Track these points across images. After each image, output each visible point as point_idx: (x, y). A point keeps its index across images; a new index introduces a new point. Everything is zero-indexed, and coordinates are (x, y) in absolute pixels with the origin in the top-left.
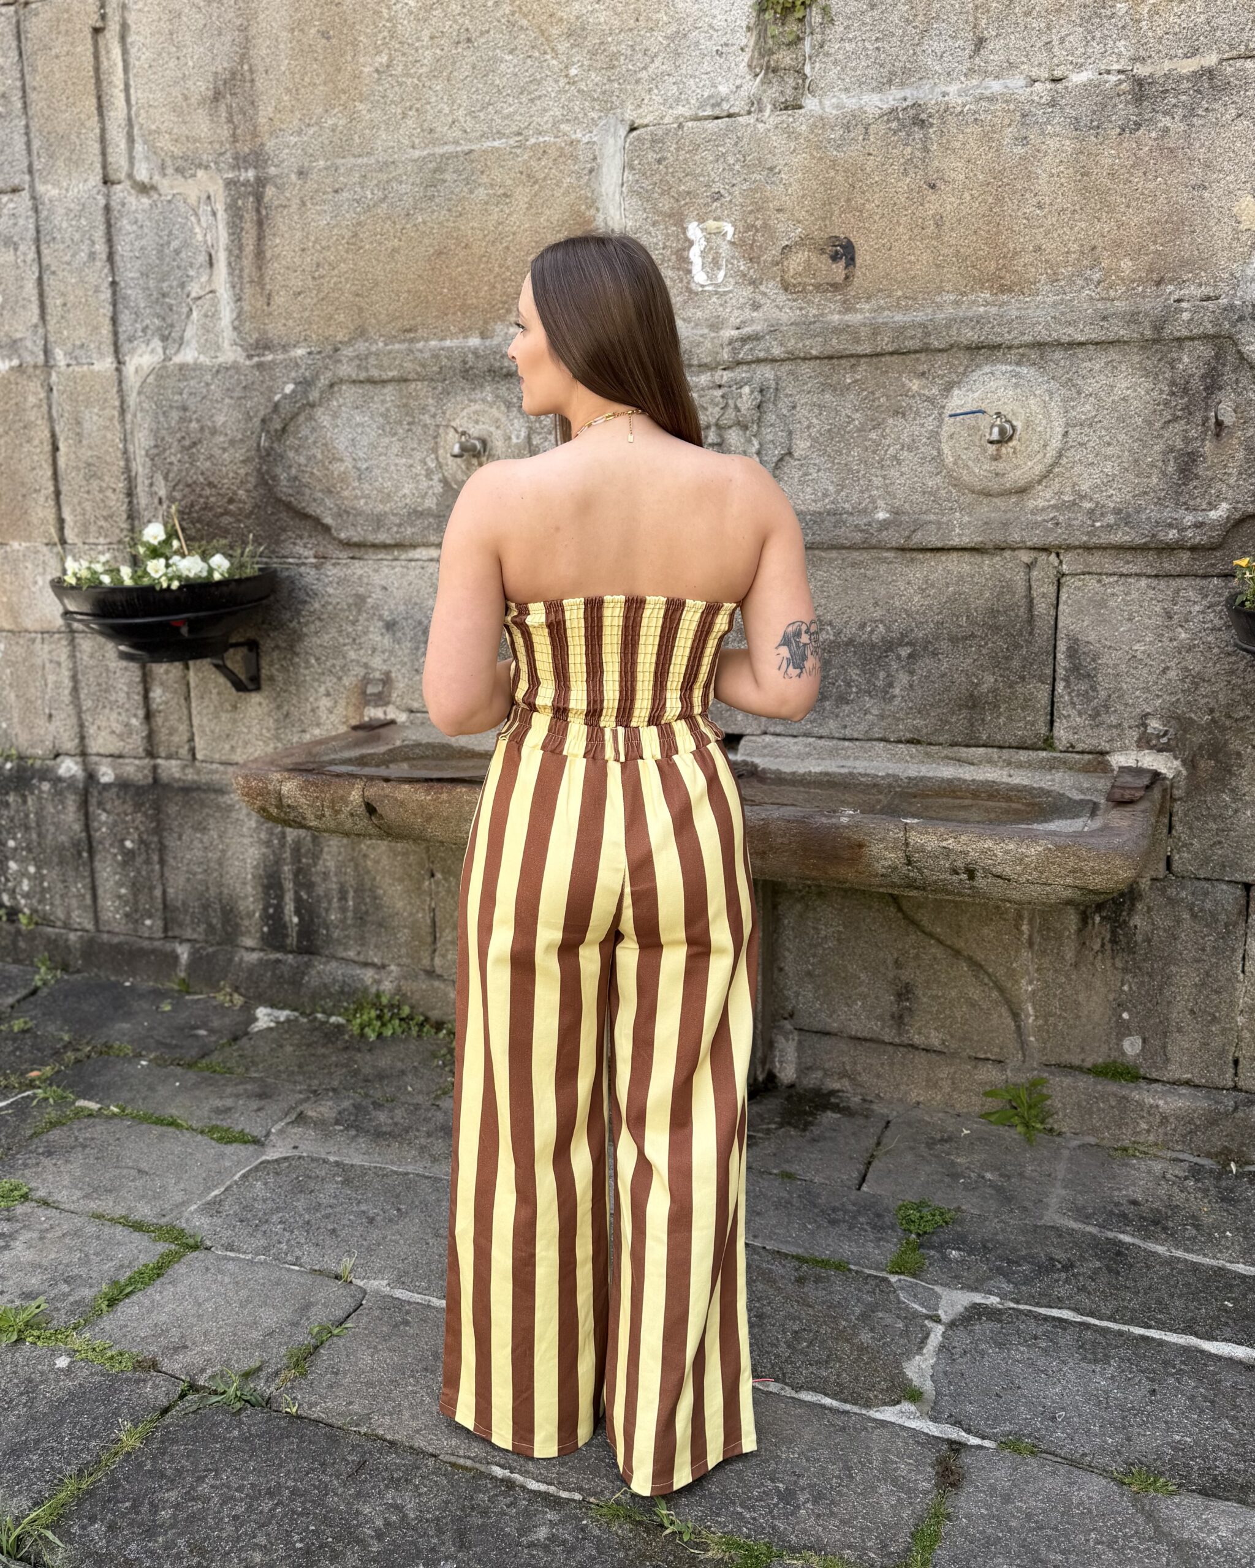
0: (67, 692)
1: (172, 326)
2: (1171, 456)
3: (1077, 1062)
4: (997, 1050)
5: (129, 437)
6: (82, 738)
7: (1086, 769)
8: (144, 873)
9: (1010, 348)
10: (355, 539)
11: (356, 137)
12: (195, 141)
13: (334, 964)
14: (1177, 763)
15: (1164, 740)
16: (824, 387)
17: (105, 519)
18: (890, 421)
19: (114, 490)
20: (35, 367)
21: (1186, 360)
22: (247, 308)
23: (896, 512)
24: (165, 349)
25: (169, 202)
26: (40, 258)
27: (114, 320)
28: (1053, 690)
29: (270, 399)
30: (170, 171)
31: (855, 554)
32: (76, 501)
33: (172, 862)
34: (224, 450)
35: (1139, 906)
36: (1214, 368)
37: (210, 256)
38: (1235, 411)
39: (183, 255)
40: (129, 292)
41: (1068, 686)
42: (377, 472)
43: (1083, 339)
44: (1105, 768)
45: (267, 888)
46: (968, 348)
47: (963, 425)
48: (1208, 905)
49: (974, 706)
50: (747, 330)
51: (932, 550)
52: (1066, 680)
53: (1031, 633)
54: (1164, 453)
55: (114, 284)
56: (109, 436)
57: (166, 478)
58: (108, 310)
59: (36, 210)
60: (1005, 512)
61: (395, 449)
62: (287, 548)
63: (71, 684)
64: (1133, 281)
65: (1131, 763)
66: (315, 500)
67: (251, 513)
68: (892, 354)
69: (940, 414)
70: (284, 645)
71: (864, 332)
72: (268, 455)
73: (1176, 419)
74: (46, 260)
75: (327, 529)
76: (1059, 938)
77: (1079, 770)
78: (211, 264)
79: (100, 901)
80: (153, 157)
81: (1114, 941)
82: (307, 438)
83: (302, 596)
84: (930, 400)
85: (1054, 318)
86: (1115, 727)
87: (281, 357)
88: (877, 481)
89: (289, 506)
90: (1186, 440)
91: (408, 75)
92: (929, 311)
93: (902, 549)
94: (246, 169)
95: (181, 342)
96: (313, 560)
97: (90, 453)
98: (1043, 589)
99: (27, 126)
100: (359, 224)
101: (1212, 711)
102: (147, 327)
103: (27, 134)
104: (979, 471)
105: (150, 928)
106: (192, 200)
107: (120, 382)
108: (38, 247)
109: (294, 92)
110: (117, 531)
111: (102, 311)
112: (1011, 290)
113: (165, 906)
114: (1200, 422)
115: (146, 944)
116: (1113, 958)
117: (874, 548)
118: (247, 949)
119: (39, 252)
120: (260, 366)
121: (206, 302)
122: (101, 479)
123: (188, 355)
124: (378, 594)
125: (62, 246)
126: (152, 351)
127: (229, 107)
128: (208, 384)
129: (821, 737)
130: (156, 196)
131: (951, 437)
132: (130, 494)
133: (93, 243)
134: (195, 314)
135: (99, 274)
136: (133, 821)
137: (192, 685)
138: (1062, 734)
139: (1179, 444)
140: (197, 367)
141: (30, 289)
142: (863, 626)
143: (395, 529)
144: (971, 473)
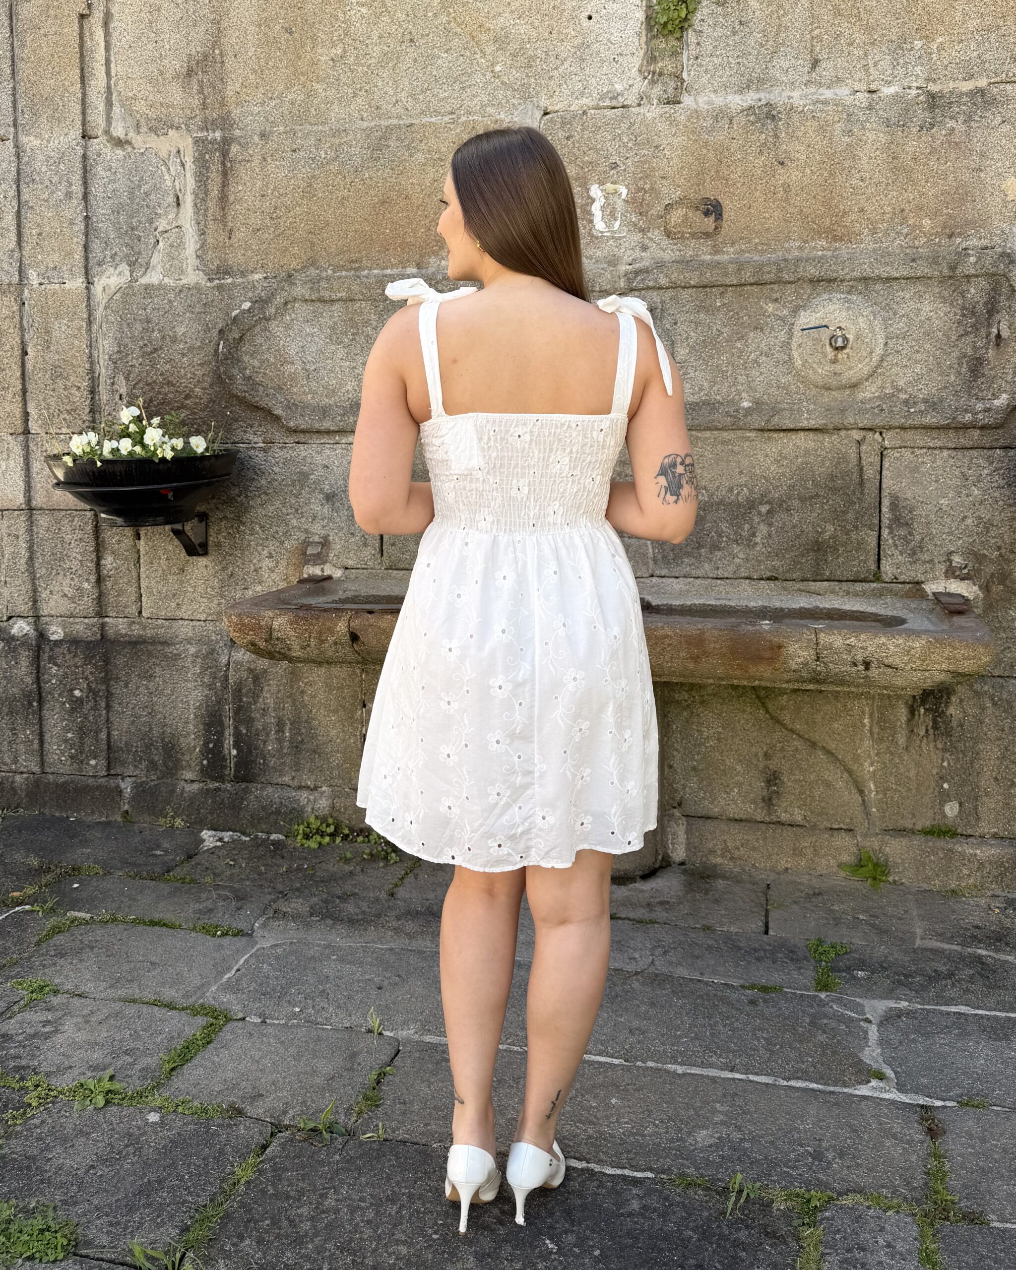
0: (23, 561)
1: (139, 253)
2: (964, 361)
3: (909, 826)
4: (848, 820)
5: (94, 344)
6: (35, 602)
7: (907, 595)
8: (91, 718)
9: (842, 281)
10: (302, 427)
11: (313, 110)
12: (168, 107)
13: (270, 789)
14: (976, 588)
15: (965, 571)
16: (700, 308)
17: (69, 412)
18: (752, 334)
19: (79, 388)
20: (10, 284)
21: (973, 291)
22: (210, 240)
23: (758, 403)
24: (131, 272)
25: (142, 154)
26: (19, 196)
27: (86, 247)
28: (880, 536)
29: (227, 314)
30: (144, 129)
31: (725, 435)
32: (41, 397)
33: (117, 707)
34: (183, 355)
35: (953, 699)
36: (993, 297)
37: (178, 198)
38: (1010, 329)
39: (153, 197)
40: (100, 225)
41: (890, 533)
42: (323, 372)
43: (898, 275)
44: (923, 595)
45: (208, 726)
46: (811, 281)
47: (808, 337)
48: (1005, 696)
49: (819, 549)
50: (637, 266)
51: (784, 430)
52: (890, 527)
53: (862, 493)
54: (958, 358)
55: (87, 218)
56: (76, 342)
57: (127, 379)
58: (81, 239)
59: (18, 156)
60: (841, 402)
61: (340, 355)
62: (239, 435)
63: (27, 554)
64: (932, 235)
65: (941, 589)
66: (267, 395)
67: (207, 406)
68: (752, 284)
69: (790, 330)
70: (232, 516)
71: (731, 268)
72: (226, 359)
73: (967, 334)
74: (24, 198)
75: (277, 418)
76: (893, 728)
77: (902, 596)
78: (178, 205)
79: (46, 745)
80: (129, 119)
81: (935, 728)
82: (261, 345)
83: (251, 474)
84: (782, 319)
85: (876, 259)
86: (928, 562)
87: (240, 280)
88: (742, 379)
89: (242, 401)
90: (975, 349)
91: (359, 64)
92: (780, 254)
93: (762, 430)
94: (214, 132)
95: (147, 266)
96: (262, 445)
97: (57, 357)
98: (870, 460)
99: (14, 89)
100: (313, 177)
101: (999, 548)
102: (116, 253)
103: (14, 95)
104: (822, 371)
105: (95, 767)
106: (164, 154)
107: (89, 298)
108: (18, 186)
109: (259, 72)
110: (80, 422)
111: (75, 240)
112: (841, 240)
113: (109, 747)
114: (984, 336)
115: (91, 781)
116: (935, 741)
117: (741, 429)
118: (186, 781)
119: (19, 191)
120: (219, 287)
121: (173, 235)
122: (67, 379)
123: (153, 278)
124: (320, 472)
125: (40, 186)
126: (120, 274)
127: (201, 83)
128: (170, 301)
129: (698, 577)
130: (130, 149)
131: (800, 346)
132: (93, 391)
133: (71, 184)
134: (161, 244)
135: (74, 210)
136: (83, 673)
137: (142, 552)
138: (888, 569)
139: (970, 351)
140: (161, 287)
141: (9, 219)
142: (731, 490)
143: (339, 418)
144: (815, 372)
